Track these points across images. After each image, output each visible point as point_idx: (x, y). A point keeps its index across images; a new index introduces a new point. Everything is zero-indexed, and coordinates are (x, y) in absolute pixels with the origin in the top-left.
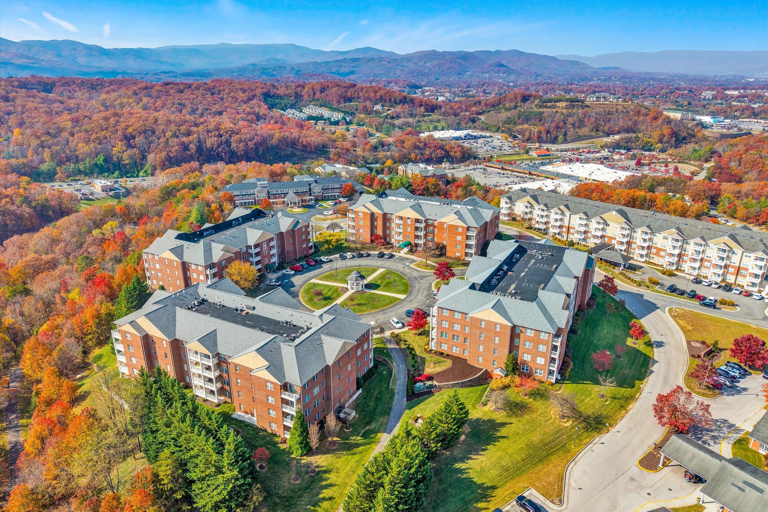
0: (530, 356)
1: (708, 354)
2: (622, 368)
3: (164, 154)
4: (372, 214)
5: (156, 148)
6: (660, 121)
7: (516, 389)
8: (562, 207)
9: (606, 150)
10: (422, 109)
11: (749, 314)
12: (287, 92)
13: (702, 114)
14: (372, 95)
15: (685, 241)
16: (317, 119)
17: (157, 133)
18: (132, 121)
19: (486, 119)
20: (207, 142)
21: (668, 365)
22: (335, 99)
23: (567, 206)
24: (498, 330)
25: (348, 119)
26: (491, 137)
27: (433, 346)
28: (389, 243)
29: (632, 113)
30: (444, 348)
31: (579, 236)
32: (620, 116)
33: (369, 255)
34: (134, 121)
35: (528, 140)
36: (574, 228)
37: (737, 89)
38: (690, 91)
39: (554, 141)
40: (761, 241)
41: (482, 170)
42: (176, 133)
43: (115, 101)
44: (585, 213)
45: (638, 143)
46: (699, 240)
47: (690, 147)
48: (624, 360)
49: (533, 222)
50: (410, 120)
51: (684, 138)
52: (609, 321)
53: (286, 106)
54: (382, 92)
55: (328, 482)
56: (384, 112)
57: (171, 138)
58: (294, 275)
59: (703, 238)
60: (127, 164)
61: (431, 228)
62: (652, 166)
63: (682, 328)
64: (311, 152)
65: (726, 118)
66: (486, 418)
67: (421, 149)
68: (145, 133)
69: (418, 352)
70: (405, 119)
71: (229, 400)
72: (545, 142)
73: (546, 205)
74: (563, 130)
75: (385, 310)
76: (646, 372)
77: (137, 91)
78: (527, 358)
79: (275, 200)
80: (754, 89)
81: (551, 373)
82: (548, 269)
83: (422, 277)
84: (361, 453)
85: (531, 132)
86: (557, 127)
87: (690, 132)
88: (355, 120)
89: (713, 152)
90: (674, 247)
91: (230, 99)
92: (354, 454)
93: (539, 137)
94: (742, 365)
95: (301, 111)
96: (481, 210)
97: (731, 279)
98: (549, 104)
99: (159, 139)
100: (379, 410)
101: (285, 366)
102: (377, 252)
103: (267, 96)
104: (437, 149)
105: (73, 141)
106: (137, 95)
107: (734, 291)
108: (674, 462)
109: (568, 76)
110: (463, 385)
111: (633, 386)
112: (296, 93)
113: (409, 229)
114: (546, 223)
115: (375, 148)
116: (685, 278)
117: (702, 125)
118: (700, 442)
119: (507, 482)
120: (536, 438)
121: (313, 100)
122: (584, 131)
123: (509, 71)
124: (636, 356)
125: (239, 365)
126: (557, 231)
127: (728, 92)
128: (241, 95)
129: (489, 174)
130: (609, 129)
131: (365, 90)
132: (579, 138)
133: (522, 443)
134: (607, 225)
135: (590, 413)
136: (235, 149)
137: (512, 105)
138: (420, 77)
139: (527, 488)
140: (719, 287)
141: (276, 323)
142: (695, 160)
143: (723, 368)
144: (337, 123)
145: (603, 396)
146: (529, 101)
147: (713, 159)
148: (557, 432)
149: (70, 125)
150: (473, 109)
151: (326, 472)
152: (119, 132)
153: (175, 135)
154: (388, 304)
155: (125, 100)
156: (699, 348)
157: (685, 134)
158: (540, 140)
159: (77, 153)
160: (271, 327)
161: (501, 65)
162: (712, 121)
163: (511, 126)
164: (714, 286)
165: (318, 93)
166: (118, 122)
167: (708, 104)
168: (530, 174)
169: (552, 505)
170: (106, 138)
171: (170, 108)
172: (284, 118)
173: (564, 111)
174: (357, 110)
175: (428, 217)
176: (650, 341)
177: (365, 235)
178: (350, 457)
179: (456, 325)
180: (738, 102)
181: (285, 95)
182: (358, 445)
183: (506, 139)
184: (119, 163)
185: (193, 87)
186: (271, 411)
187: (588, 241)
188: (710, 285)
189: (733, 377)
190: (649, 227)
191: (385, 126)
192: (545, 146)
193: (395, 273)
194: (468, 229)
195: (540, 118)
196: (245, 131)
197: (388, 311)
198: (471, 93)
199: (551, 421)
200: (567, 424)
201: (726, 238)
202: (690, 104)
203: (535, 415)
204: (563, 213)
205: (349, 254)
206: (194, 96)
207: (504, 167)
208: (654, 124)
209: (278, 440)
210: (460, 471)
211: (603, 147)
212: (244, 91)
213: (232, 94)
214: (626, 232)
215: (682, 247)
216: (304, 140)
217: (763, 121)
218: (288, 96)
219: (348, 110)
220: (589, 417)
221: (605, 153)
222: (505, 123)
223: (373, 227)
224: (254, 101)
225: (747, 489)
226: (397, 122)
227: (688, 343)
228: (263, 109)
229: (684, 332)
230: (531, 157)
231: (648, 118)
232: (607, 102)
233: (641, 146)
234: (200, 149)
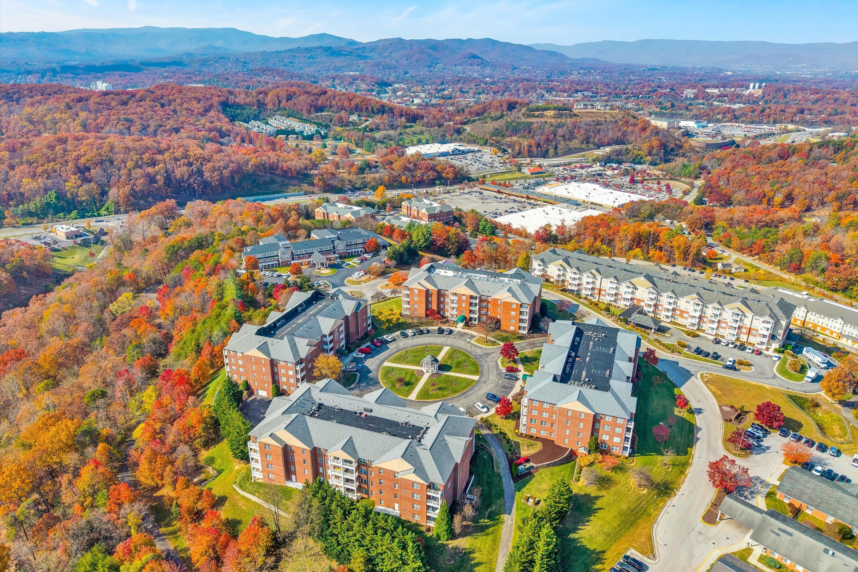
0: (608, 437)
1: (737, 418)
2: (674, 437)
3: (127, 189)
4: (427, 291)
5: (118, 181)
6: (648, 133)
7: (599, 465)
8: (594, 271)
9: (598, 164)
10: (403, 119)
11: (762, 374)
12: (248, 100)
13: (686, 119)
14: (346, 104)
15: (704, 306)
16: (287, 132)
17: (115, 163)
18: (83, 149)
19: (472, 130)
20: (176, 171)
21: (709, 430)
22: (305, 109)
23: (598, 270)
24: (582, 417)
25: (322, 132)
26: (479, 151)
27: (522, 430)
28: (443, 317)
29: (620, 123)
30: (533, 431)
31: (610, 298)
32: (609, 127)
33: (428, 332)
34: (86, 148)
35: (518, 154)
36: (605, 291)
37: (717, 87)
38: (672, 89)
39: (545, 155)
40: (767, 305)
41: (478, 194)
42: (137, 162)
43: (45, 116)
44: (616, 278)
45: (628, 156)
46: (716, 305)
47: (680, 161)
48: (675, 429)
49: (566, 283)
50: (392, 132)
51: (672, 150)
52: (657, 392)
53: (249, 117)
54: (358, 100)
55: (476, 561)
56: (362, 124)
57: (134, 168)
58: (366, 358)
59: (719, 303)
60: (84, 201)
61: (485, 304)
62: (645, 183)
63: (714, 393)
64: (292, 178)
65: (709, 122)
66: (582, 493)
67: (411, 171)
68: (101, 163)
69: (510, 436)
70: (385, 132)
71: (366, 496)
72: (536, 157)
73: (578, 269)
74: (554, 143)
75: (465, 393)
76: (693, 438)
77: (71, 104)
78: (605, 438)
79: (299, 261)
80: (733, 87)
81: (625, 448)
82: (606, 352)
83: (487, 355)
84: (493, 533)
85: (520, 144)
86: (548, 140)
87: (678, 142)
88: (331, 134)
89: (703, 168)
90: (695, 310)
91: (184, 112)
92: (488, 534)
93: (529, 151)
94: (763, 425)
95: (267, 123)
96: (529, 285)
97: (744, 338)
98: (537, 113)
99: (119, 170)
100: (493, 493)
101: (426, 468)
102: (436, 328)
103: (225, 105)
104: (429, 171)
105: (14, 176)
106: (70, 108)
107: (747, 350)
108: (727, 516)
109: (546, 69)
110: (555, 464)
111: (686, 453)
112: (259, 101)
113: (464, 305)
114: (579, 285)
115: (361, 170)
116: (706, 338)
117: (688, 134)
118: (742, 498)
119: (611, 545)
120: (624, 506)
121: (279, 109)
122: (575, 143)
123: (484, 64)
124: (683, 424)
125: (383, 469)
126: (589, 293)
127: (708, 90)
128: (197, 107)
129: (486, 199)
130: (599, 140)
131: (337, 98)
132: (570, 152)
133: (614, 511)
134: (636, 288)
135: (659, 480)
136: (209, 179)
137: (498, 114)
138: (387, 71)
139: (627, 549)
140: (735, 347)
141: (396, 424)
142: (685, 176)
143: (750, 429)
144: (310, 138)
145: (666, 464)
146: (516, 110)
147: (702, 176)
148: (639, 499)
149: (7, 156)
150: (457, 118)
151: (470, 553)
152: (70, 164)
153: (137, 166)
154: (466, 387)
155: (57, 116)
156: (729, 412)
157: (672, 145)
158: (530, 154)
159: (21, 190)
160: (394, 429)
161: (475, 57)
162: (696, 125)
163: (499, 138)
164: (730, 346)
165: (284, 101)
166: (65, 150)
167: (690, 104)
168: (528, 198)
169: (648, 560)
170: (55, 171)
171: (116, 125)
172: (252, 135)
173: (553, 120)
174: (331, 121)
175: (482, 293)
176: (691, 409)
177: (421, 311)
178: (485, 537)
179: (544, 414)
180: (719, 101)
181: (246, 104)
182: (488, 527)
183: (496, 153)
184: (73, 199)
185: (138, 96)
186: (415, 506)
187: (619, 302)
188: (727, 345)
189: (759, 437)
190: (673, 292)
191: (366, 141)
192: (538, 161)
193: (461, 352)
194: (521, 306)
195: (529, 129)
196: (218, 158)
197: (468, 394)
198: (446, 92)
199: (632, 490)
200: (644, 492)
201: (739, 304)
202: (673, 105)
203: (619, 487)
204: (594, 277)
205: (410, 331)
206: (142, 109)
207: (501, 190)
208: (642, 135)
209: (423, 529)
210: (575, 540)
211: (594, 161)
212: (199, 101)
213: (185, 105)
214: (653, 296)
215: (702, 310)
216: (285, 165)
217: (743, 125)
218: (250, 105)
219: (320, 121)
220: (659, 484)
221: (597, 167)
222: (493, 134)
223: (428, 302)
224: (212, 113)
225: (782, 534)
226: (378, 135)
227: (720, 407)
228: (224, 124)
229: (716, 397)
230: (524, 175)
231: (637, 128)
232: (594, 110)
233: (631, 159)
234: (168, 179)
